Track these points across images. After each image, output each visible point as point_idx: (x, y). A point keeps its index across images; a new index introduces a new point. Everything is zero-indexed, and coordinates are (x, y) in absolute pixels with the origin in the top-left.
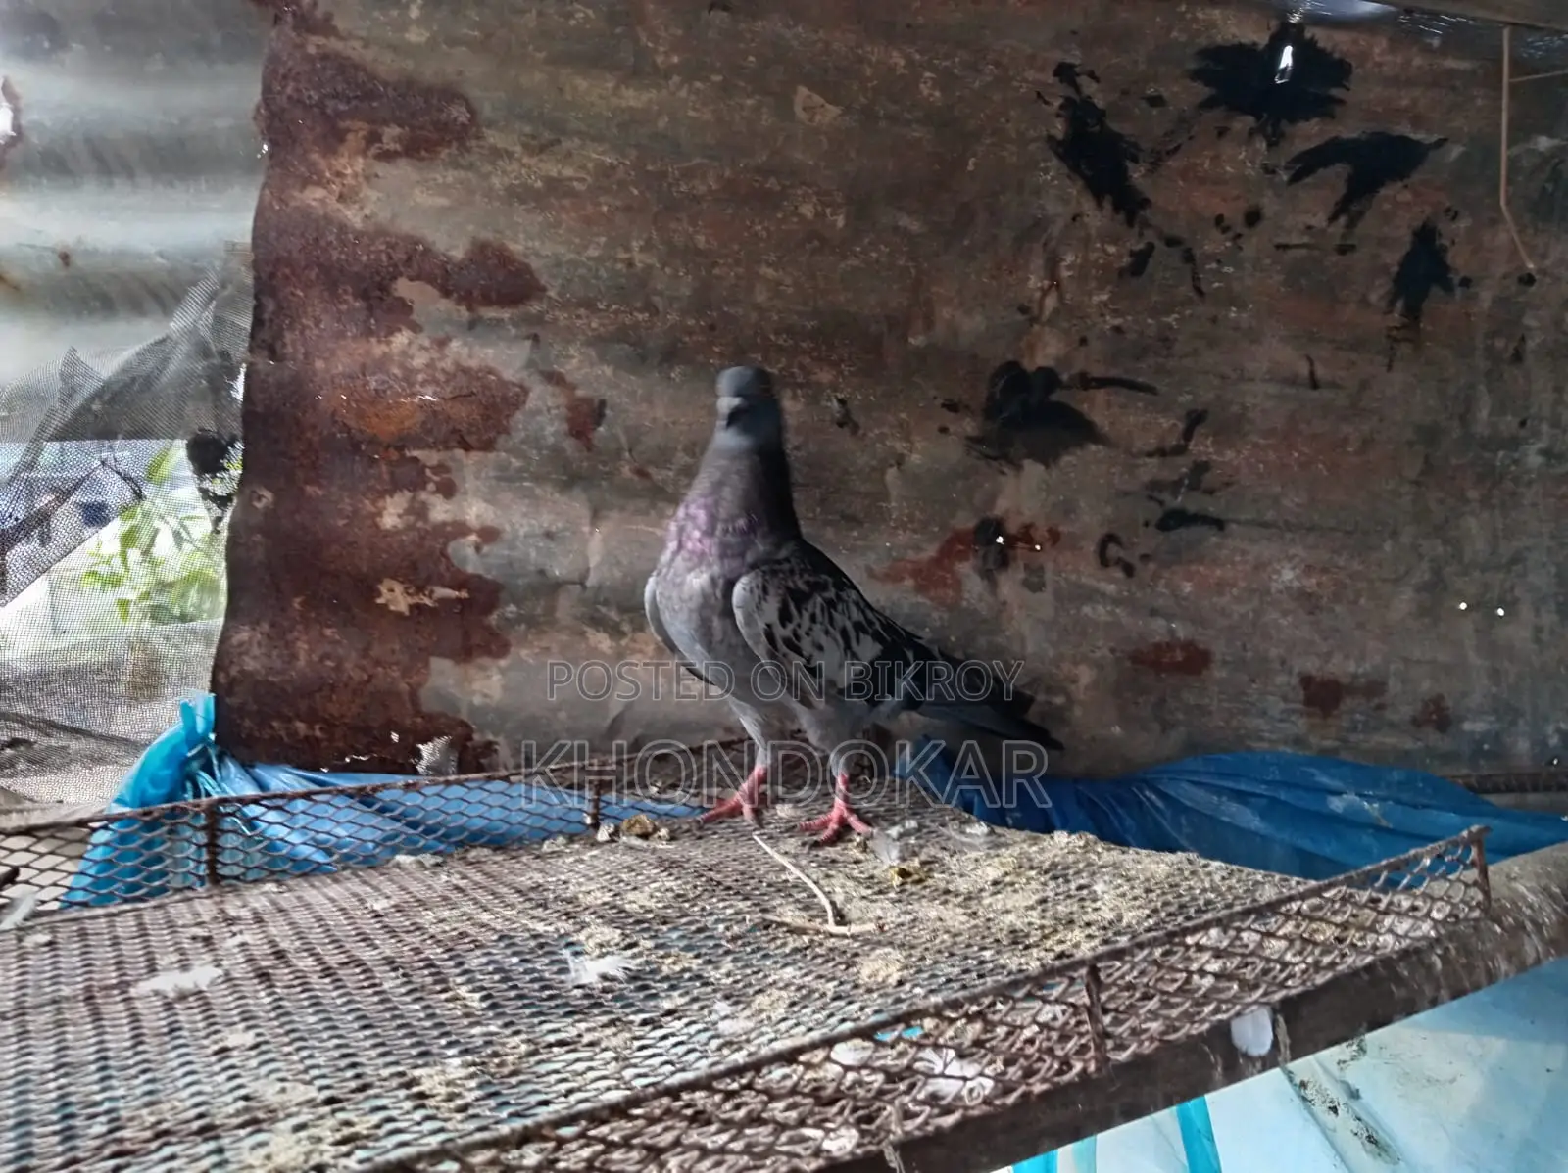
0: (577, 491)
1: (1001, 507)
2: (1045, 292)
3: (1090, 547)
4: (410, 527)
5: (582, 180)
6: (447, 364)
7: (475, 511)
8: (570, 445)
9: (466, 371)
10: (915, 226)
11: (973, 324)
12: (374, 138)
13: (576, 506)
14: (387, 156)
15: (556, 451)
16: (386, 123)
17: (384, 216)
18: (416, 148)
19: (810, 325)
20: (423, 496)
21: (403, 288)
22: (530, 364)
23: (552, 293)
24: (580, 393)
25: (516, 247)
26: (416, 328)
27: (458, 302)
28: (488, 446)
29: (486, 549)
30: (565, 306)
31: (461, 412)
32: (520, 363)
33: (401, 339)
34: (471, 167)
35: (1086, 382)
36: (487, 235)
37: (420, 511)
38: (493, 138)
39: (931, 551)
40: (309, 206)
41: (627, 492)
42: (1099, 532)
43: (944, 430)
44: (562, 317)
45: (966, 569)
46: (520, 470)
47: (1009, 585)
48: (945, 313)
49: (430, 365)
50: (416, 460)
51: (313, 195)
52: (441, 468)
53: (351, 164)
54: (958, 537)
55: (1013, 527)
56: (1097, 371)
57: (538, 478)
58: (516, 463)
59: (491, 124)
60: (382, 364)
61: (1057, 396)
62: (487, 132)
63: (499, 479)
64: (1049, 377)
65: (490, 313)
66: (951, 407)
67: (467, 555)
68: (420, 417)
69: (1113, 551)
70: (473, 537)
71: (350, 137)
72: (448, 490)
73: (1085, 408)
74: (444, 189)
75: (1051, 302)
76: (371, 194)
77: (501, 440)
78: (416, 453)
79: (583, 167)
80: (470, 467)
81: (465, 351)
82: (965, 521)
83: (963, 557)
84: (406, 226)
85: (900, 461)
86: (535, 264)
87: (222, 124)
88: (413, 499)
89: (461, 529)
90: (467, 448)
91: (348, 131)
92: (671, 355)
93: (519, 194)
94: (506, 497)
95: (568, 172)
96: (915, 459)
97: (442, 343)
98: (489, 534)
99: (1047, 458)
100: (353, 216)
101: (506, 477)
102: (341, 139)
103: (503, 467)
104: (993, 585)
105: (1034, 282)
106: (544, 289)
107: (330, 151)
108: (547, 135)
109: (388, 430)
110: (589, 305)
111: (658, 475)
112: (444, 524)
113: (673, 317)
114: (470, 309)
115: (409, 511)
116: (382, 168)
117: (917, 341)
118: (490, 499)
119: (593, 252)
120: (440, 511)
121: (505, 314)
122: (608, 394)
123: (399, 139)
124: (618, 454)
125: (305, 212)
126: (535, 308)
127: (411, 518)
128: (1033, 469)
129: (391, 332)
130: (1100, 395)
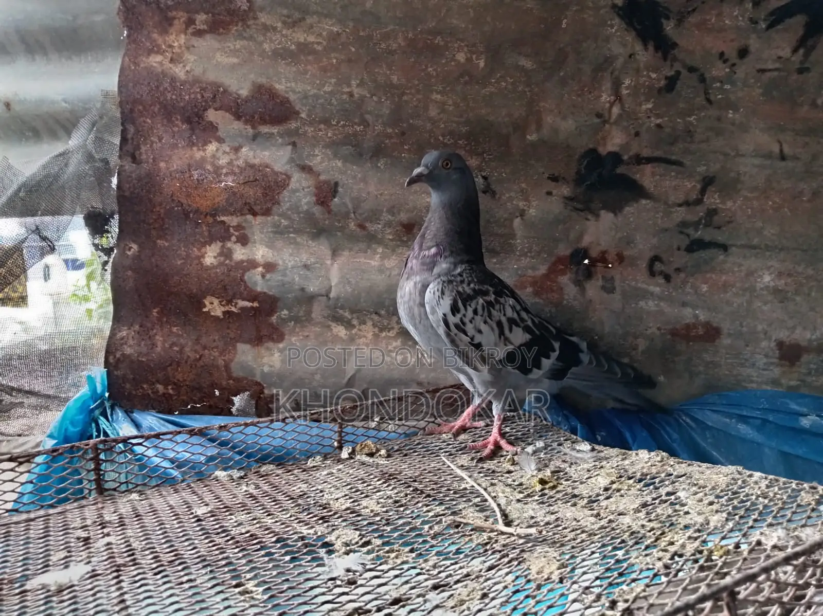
0: (323, 239)
1: (586, 241)
2: (612, 104)
3: (644, 265)
4: (221, 264)
5: (318, 43)
6: (240, 162)
7: (261, 253)
8: (317, 210)
9: (252, 166)
10: (527, 63)
11: (568, 126)
12: (190, 22)
13: (322, 248)
14: (199, 33)
15: (307, 212)
16: (197, 12)
17: (198, 71)
18: (217, 27)
19: (464, 130)
20: (229, 245)
21: (212, 115)
22: (291, 160)
23: (303, 115)
24: (322, 178)
25: (280, 87)
26: (220, 140)
27: (246, 122)
28: (267, 212)
29: (268, 276)
30: (311, 124)
31: (251, 193)
32: (285, 160)
33: (212, 147)
34: (251, 38)
35: (639, 160)
36: (263, 80)
37: (226, 254)
38: (263, 18)
39: (543, 270)
40: (152, 66)
41: (352, 238)
42: (649, 255)
43: (549, 193)
44: (310, 130)
45: (565, 280)
46: (286, 227)
47: (593, 289)
48: (549, 119)
49: (230, 163)
50: (223, 222)
51: (155, 60)
52: (239, 227)
53: (177, 39)
54: (560, 260)
55: (594, 253)
56: (646, 153)
57: (298, 232)
58: (285, 222)
59: (262, 9)
60: (200, 164)
61: (620, 170)
62: (260, 15)
63: (275, 233)
64: (616, 158)
65: (265, 129)
66: (554, 179)
67: (257, 280)
68: (224, 196)
69: (658, 266)
70: (260, 269)
71: (176, 22)
72: (244, 241)
73: (637, 177)
74: (235, 52)
75: (616, 110)
76: (190, 57)
77: (275, 209)
78: (223, 218)
79: (320, 35)
80: (257, 226)
81: (251, 154)
82: (564, 250)
83: (563, 273)
84: (212, 76)
85: (522, 214)
86: (292, 97)
87: (99, 18)
88: (223, 247)
89: (253, 264)
90: (255, 214)
91: (174, 18)
92: (378, 152)
93: (281, 54)
94: (279, 244)
95: (311, 39)
96: (532, 212)
97: (237, 150)
98: (270, 267)
99: (616, 208)
100: (179, 71)
101: (279, 232)
102: (171, 25)
103: (276, 226)
104: (583, 290)
105: (605, 98)
106: (298, 113)
107: (164, 32)
108: (297, 15)
109: (204, 204)
110: (326, 122)
111: (372, 227)
112: (242, 261)
113: (379, 128)
114: (253, 127)
115: (221, 254)
116: (197, 42)
117: (532, 137)
118: (270, 245)
119: (327, 88)
120: (240, 253)
121: (275, 130)
122: (338, 177)
123: (206, 22)
124: (346, 216)
125: (150, 70)
126: (293, 125)
127: (222, 259)
128: (607, 217)
129: (206, 143)
130: (648, 168)
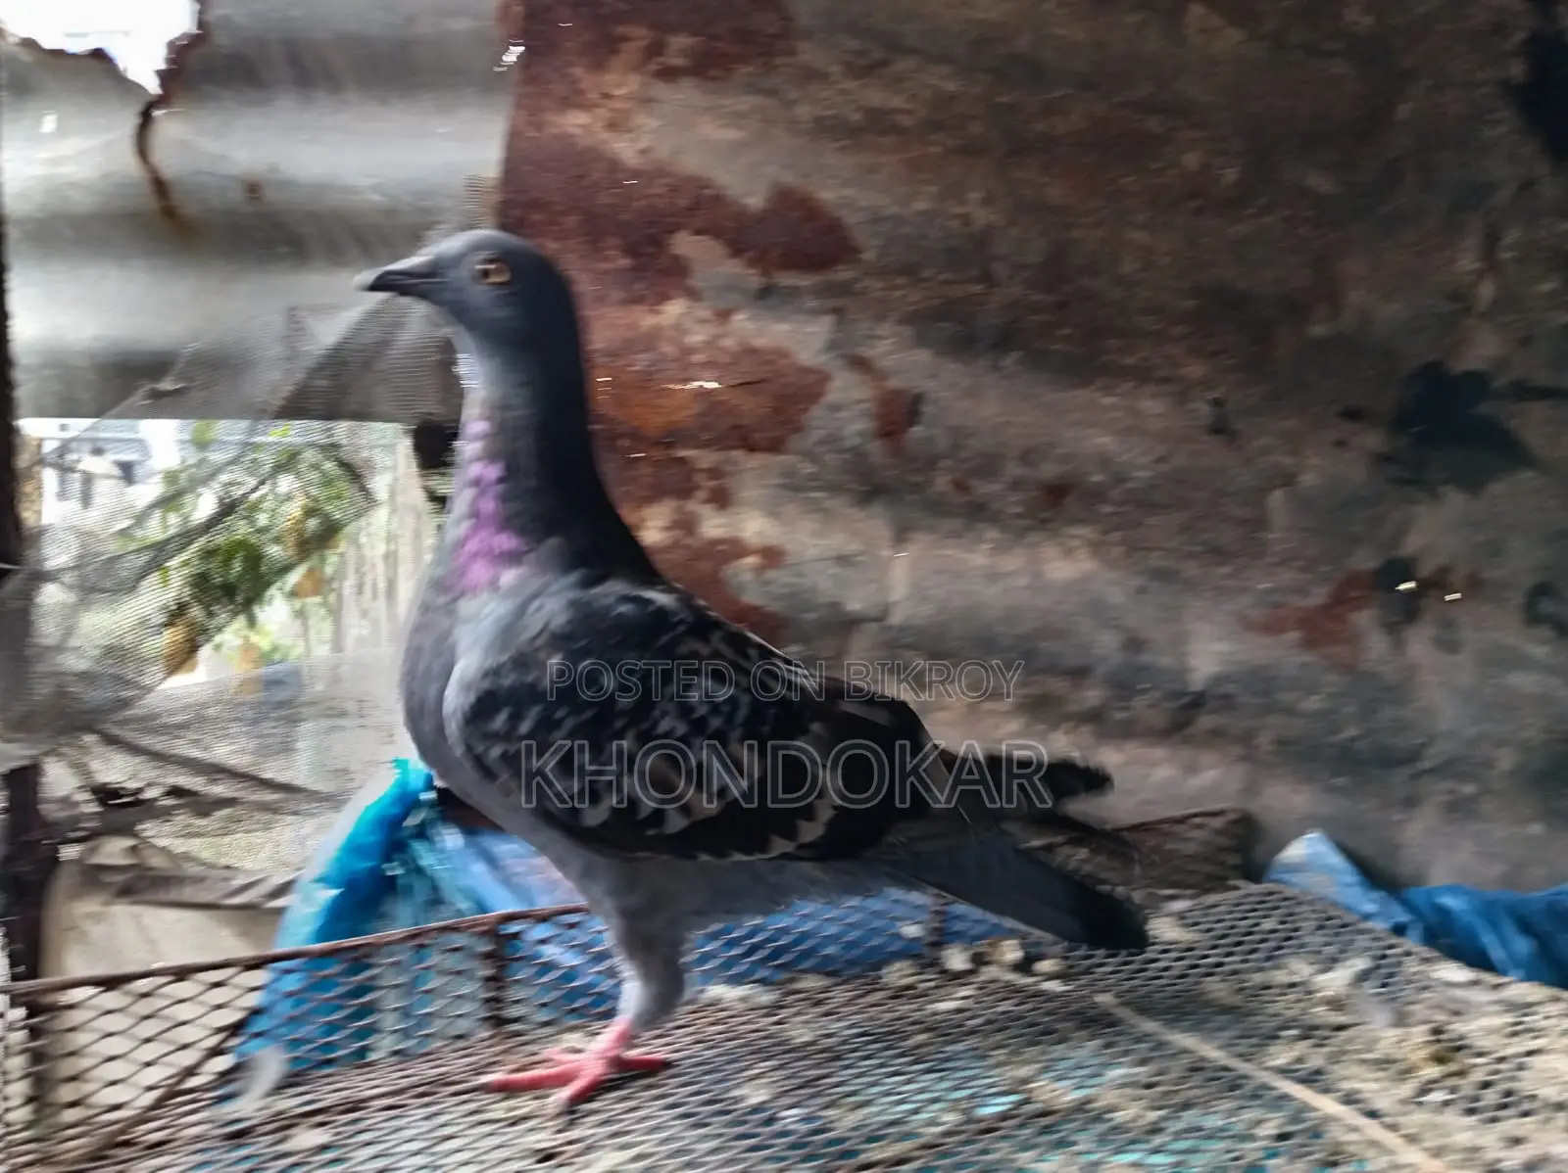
0: (878, 508)
1: (1412, 544)
2: (1480, 275)
3: (1517, 599)
4: (676, 545)
5: (909, 112)
6: (728, 343)
7: (753, 526)
8: (876, 449)
9: (752, 351)
10: (1319, 182)
11: (1390, 312)
12: (655, 49)
13: (875, 523)
14: (668, 74)
15: (858, 453)
16: (674, 29)
17: (663, 151)
18: (707, 67)
19: (1190, 304)
20: (692, 506)
21: (684, 244)
22: (832, 346)
23: (868, 256)
24: (894, 383)
25: (828, 195)
26: (693, 295)
27: (752, 263)
28: (775, 447)
29: (771, 574)
30: (881, 272)
31: (752, 407)
32: (818, 343)
33: (674, 309)
34: (771, 93)
35: (1524, 391)
36: (789, 178)
37: (686, 524)
38: (809, 54)
39: (1318, 597)
40: (572, 136)
41: (938, 508)
42: (1530, 581)
43: (1341, 444)
44: (875, 285)
45: (1364, 619)
46: (812, 477)
47: (1419, 644)
48: (1355, 298)
49: (709, 344)
50: (682, 461)
51: (575, 122)
52: (715, 473)
53: (623, 83)
54: (1354, 580)
55: (1426, 569)
56: (1542, 378)
57: (833, 488)
58: (808, 468)
59: (808, 35)
60: (650, 341)
61: (1484, 408)
62: (802, 46)
63: (785, 486)
64: (1477, 382)
65: (787, 279)
66: (1352, 415)
67: (746, 580)
68: (697, 408)
69: (1547, 606)
70: (751, 560)
71: (625, 46)
72: (721, 499)
73: (1513, 424)
74: (736, 118)
75: (1487, 291)
76: (646, 121)
77: (795, 442)
78: (682, 453)
79: (914, 96)
80: (753, 472)
81: (750, 326)
82: (1365, 560)
83: (1359, 604)
84: (691, 164)
85: (1288, 480)
86: (850, 218)
87: (460, 25)
88: (679, 510)
89: (734, 549)
90: (752, 448)
91: (626, 39)
92: (1004, 341)
93: (829, 129)
94: (790, 509)
95: (897, 102)
96: (1308, 479)
97: (724, 315)
98: (772, 556)
99: (1473, 485)
100: (626, 149)
101: (794, 486)
102: (614, 51)
103: (789, 473)
104: (1399, 646)
105: (1467, 262)
106: (857, 250)
107: (598, 65)
108: (878, 54)
109: (654, 422)
110: (910, 271)
111: (984, 488)
112: (715, 542)
113: (1016, 291)
114: (765, 273)
115: (675, 525)
116: (661, 90)
117: (1318, 330)
118: (773, 513)
119: (921, 205)
120: (713, 526)
121: (804, 281)
122: (925, 385)
123: (684, 53)
124: (932, 463)
125: (565, 139)
126: (843, 274)
127: (677, 533)
128: (1455, 501)
129: (664, 298)
130: (1538, 410)
